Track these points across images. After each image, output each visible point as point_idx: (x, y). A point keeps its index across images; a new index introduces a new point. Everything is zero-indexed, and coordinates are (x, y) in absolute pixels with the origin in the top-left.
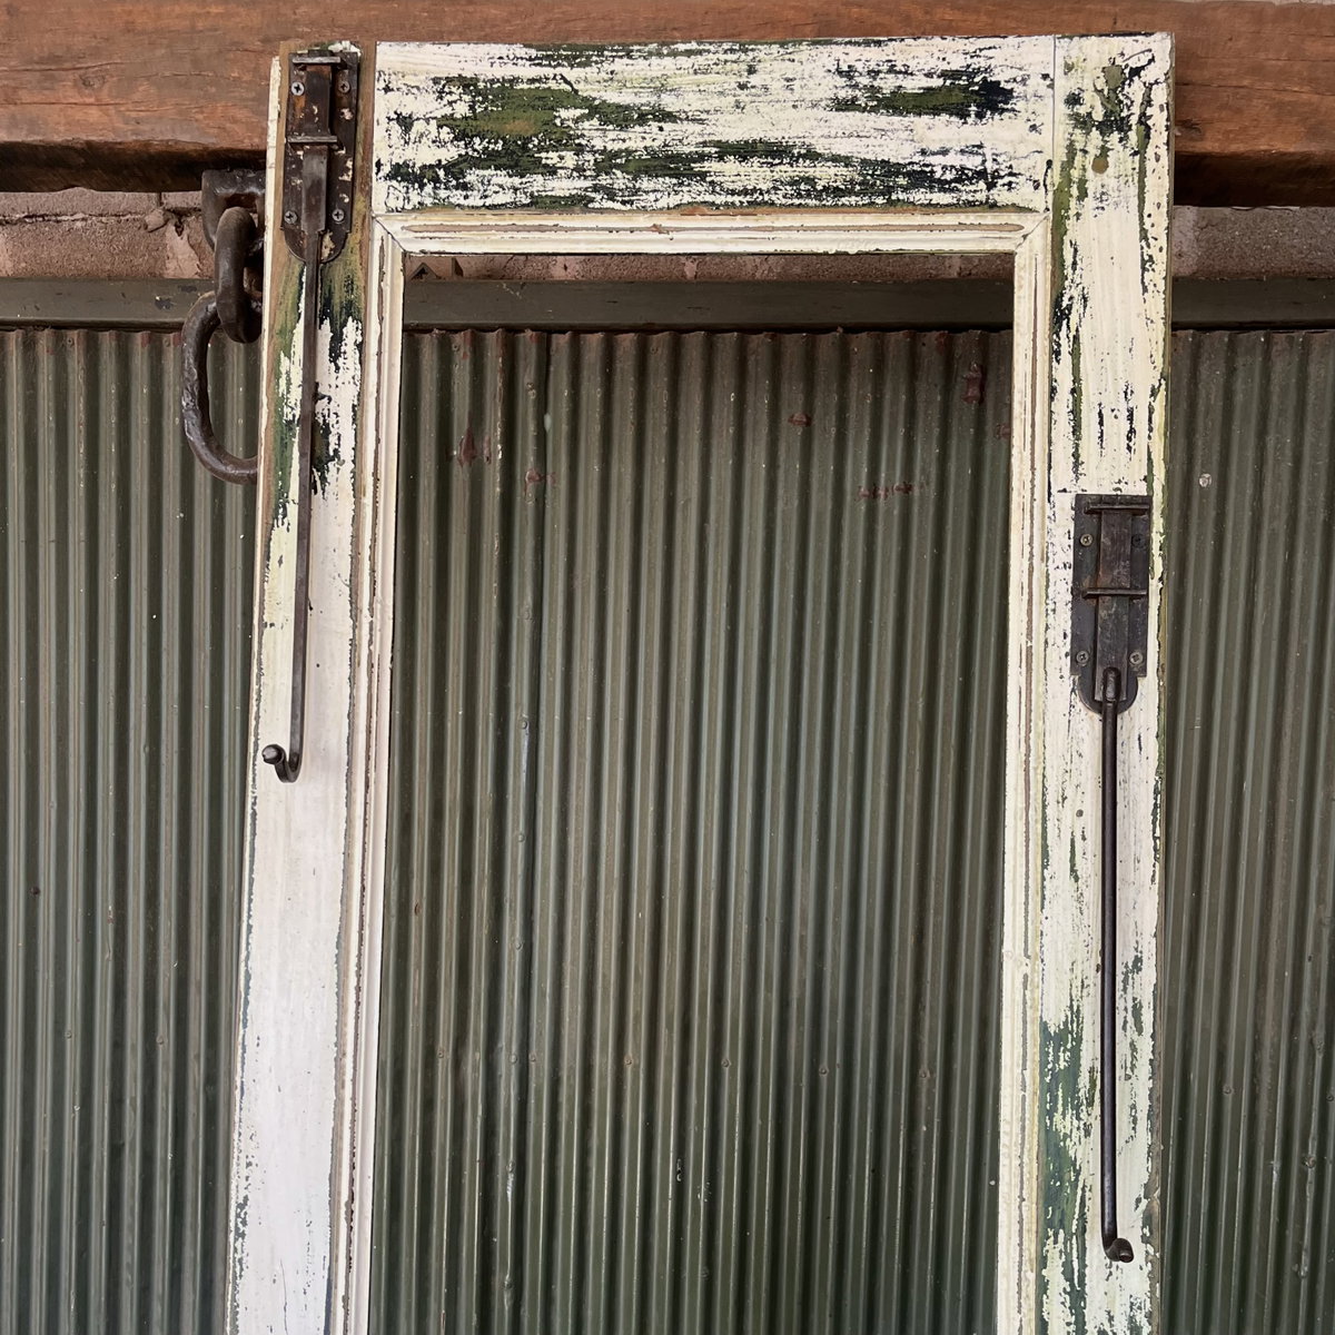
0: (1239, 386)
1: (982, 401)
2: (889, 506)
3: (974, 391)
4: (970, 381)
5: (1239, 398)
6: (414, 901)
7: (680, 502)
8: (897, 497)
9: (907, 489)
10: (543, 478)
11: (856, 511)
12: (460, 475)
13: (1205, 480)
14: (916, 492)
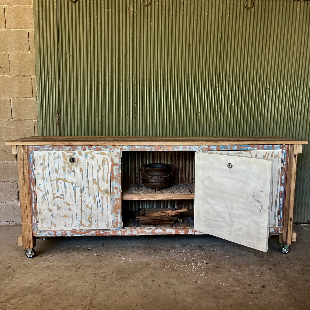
0: (210, 3)
1: (184, 5)
2: (174, 16)
3: (183, 4)
4: (182, 2)
5: (210, 5)
6: (124, 61)
7: (152, 16)
8: (175, 15)
9: (176, 14)
10: (137, 13)
11: (171, 17)
12: (128, 12)
13: (206, 14)
14: (177, 15)
